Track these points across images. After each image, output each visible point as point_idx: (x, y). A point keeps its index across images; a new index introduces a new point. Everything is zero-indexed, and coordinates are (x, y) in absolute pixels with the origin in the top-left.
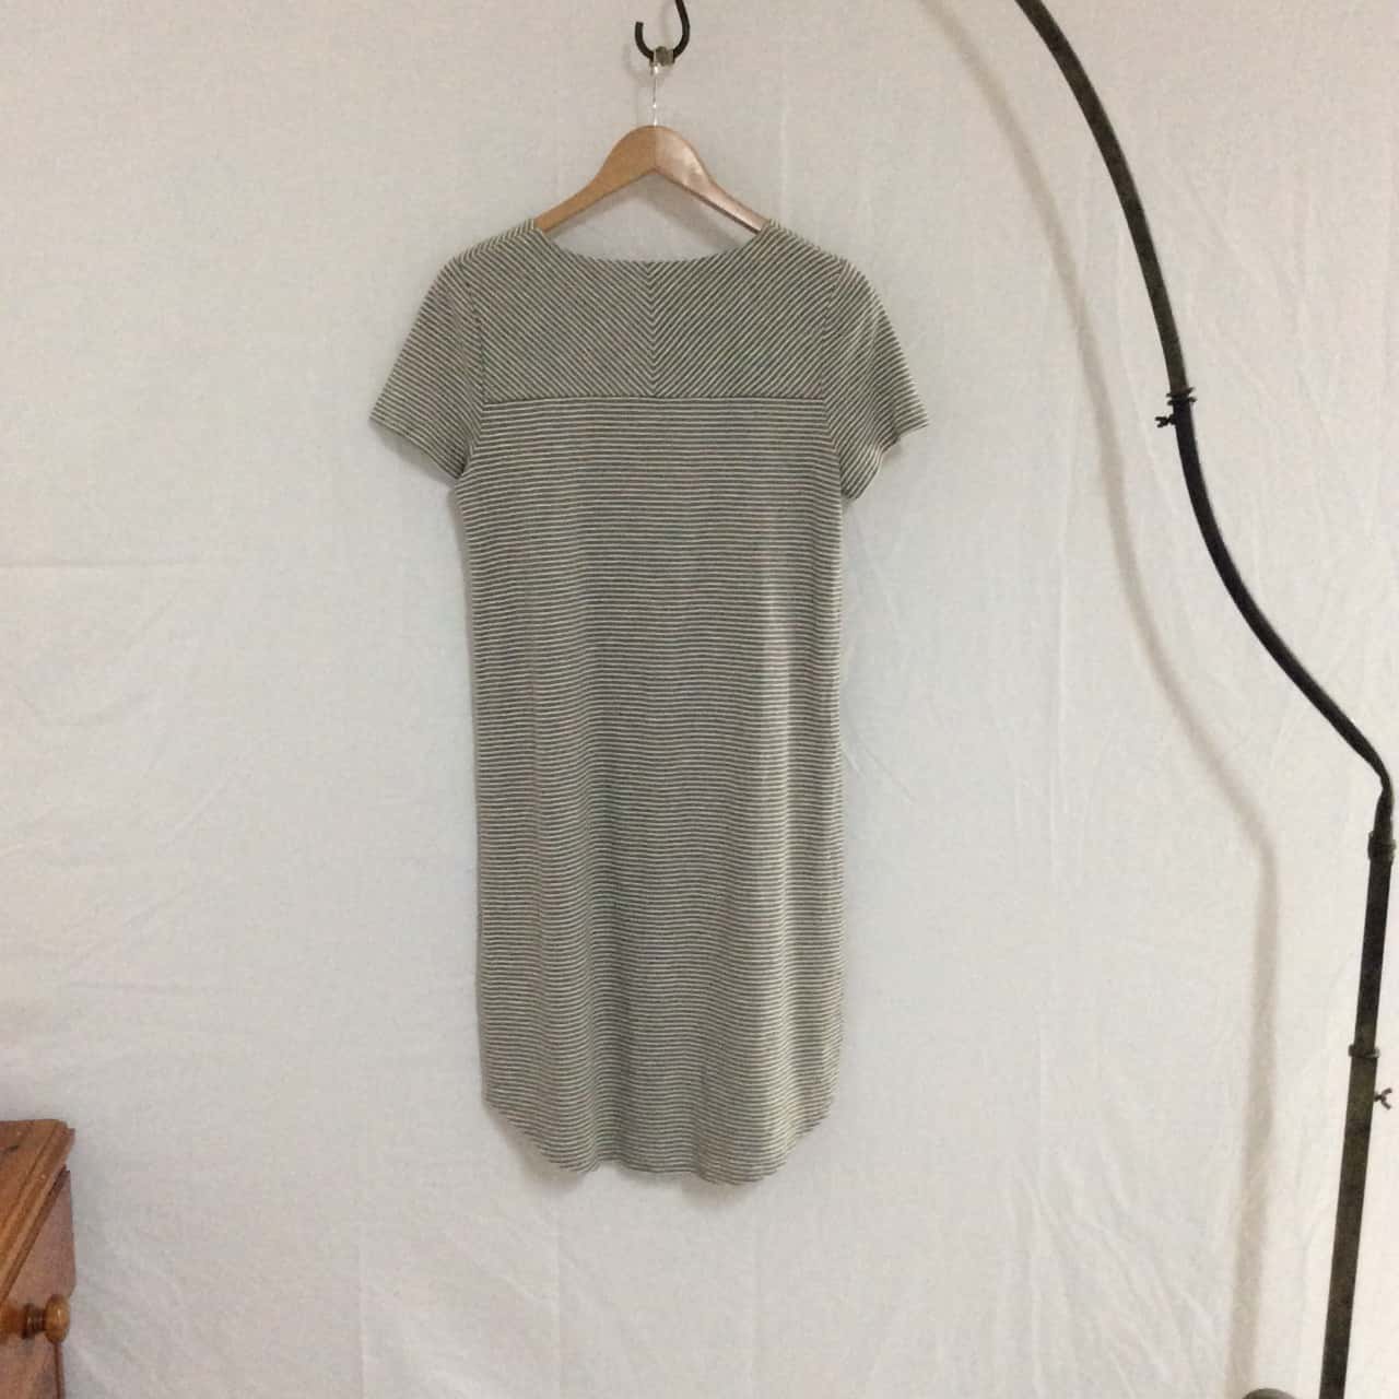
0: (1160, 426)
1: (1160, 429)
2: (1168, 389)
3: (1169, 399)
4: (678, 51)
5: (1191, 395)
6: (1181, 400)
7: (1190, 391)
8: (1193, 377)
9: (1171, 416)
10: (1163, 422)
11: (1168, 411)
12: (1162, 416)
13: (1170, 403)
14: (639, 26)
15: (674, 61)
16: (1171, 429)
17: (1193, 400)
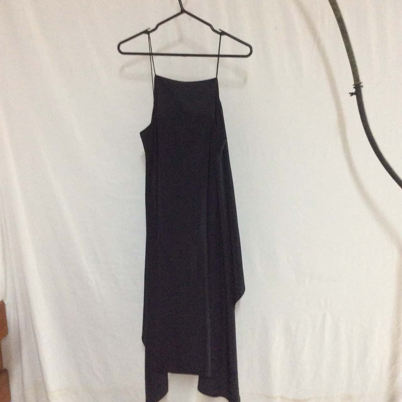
0: (351, 96)
6: (358, 87)
7: (361, 83)
9: (354, 92)
10: (352, 94)
11: (353, 90)
13: (354, 88)
17: (362, 86)
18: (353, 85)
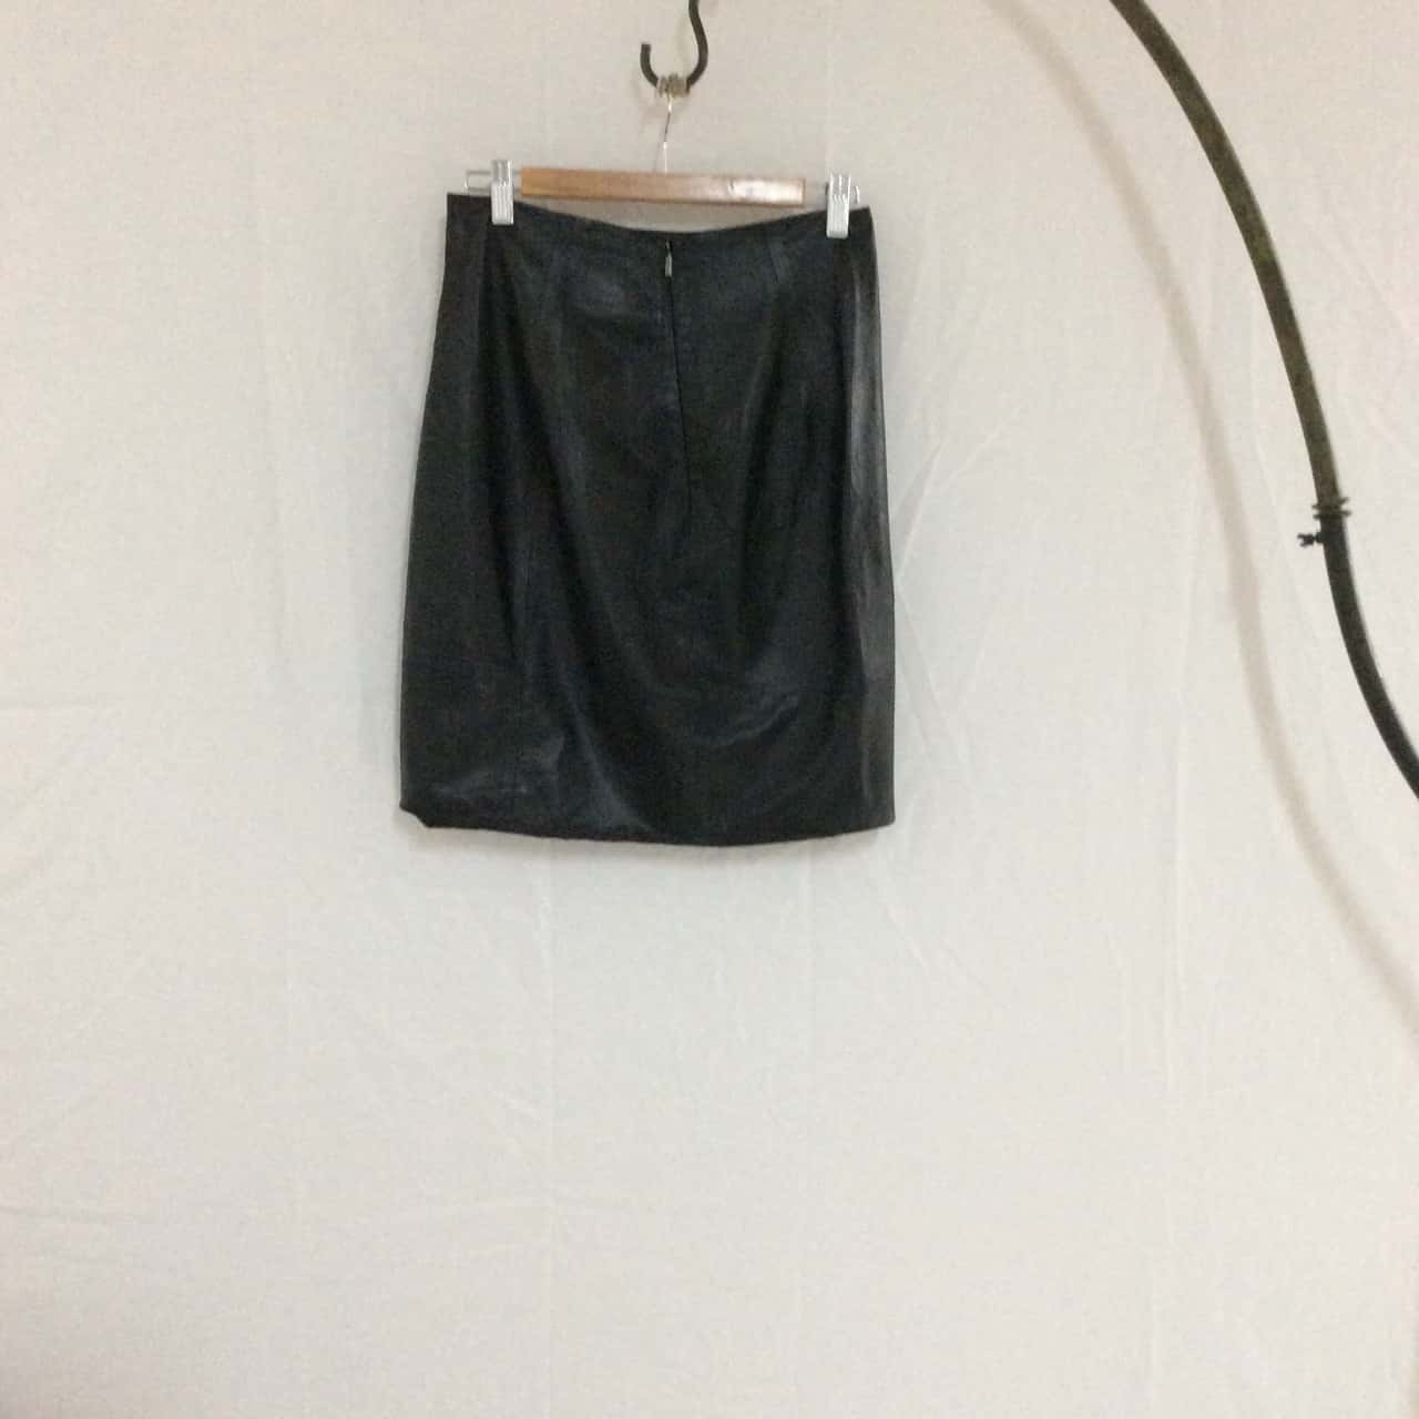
0: (1304, 545)
1: (1301, 549)
2: (1314, 499)
3: (1315, 512)
4: (694, 77)
5: (1345, 507)
6: (1331, 513)
7: (1343, 501)
8: (1347, 484)
9: (1318, 534)
10: (1308, 540)
11: (1315, 527)
12: (1306, 532)
13: (1316, 517)
14: (646, 50)
15: (688, 90)
16: (1318, 550)
17: (1347, 513)
18: (1314, 507)
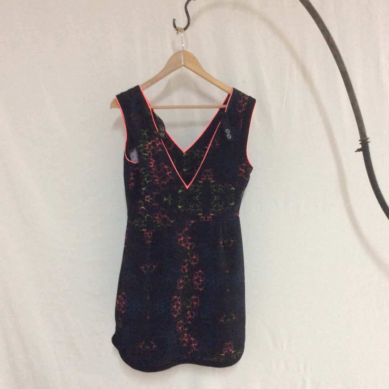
1: (356, 153)
2: (360, 139)
4: (186, 28)
5: (368, 141)
6: (364, 142)
7: (368, 139)
9: (361, 148)
11: (360, 146)
12: (358, 148)
13: (360, 144)
14: (174, 20)
18: (360, 141)
